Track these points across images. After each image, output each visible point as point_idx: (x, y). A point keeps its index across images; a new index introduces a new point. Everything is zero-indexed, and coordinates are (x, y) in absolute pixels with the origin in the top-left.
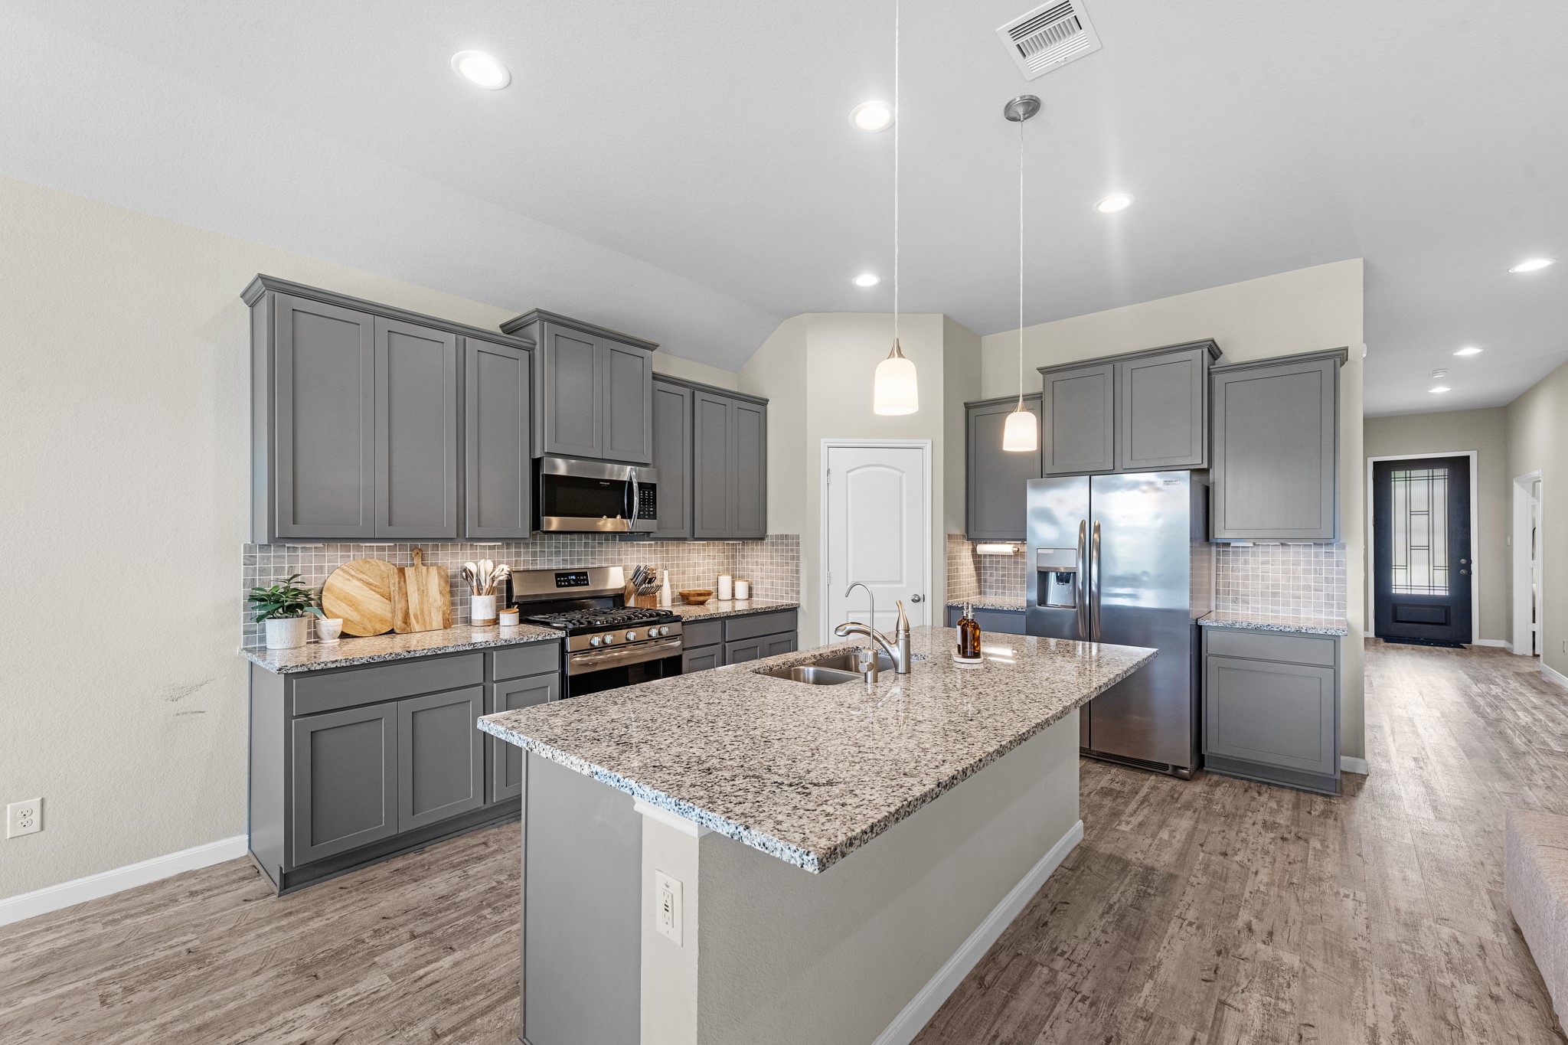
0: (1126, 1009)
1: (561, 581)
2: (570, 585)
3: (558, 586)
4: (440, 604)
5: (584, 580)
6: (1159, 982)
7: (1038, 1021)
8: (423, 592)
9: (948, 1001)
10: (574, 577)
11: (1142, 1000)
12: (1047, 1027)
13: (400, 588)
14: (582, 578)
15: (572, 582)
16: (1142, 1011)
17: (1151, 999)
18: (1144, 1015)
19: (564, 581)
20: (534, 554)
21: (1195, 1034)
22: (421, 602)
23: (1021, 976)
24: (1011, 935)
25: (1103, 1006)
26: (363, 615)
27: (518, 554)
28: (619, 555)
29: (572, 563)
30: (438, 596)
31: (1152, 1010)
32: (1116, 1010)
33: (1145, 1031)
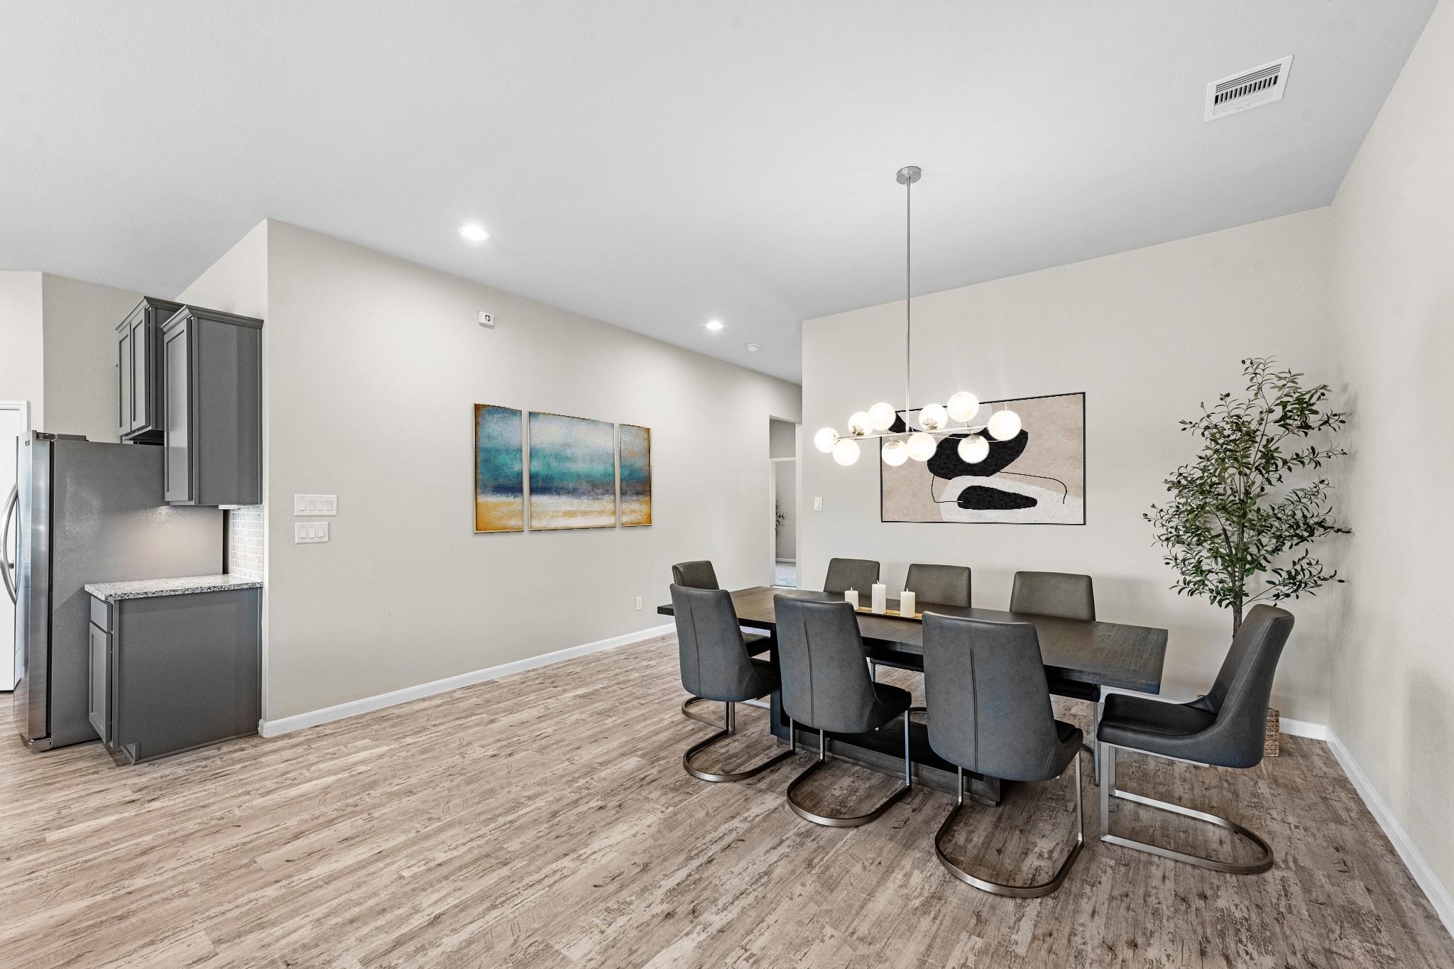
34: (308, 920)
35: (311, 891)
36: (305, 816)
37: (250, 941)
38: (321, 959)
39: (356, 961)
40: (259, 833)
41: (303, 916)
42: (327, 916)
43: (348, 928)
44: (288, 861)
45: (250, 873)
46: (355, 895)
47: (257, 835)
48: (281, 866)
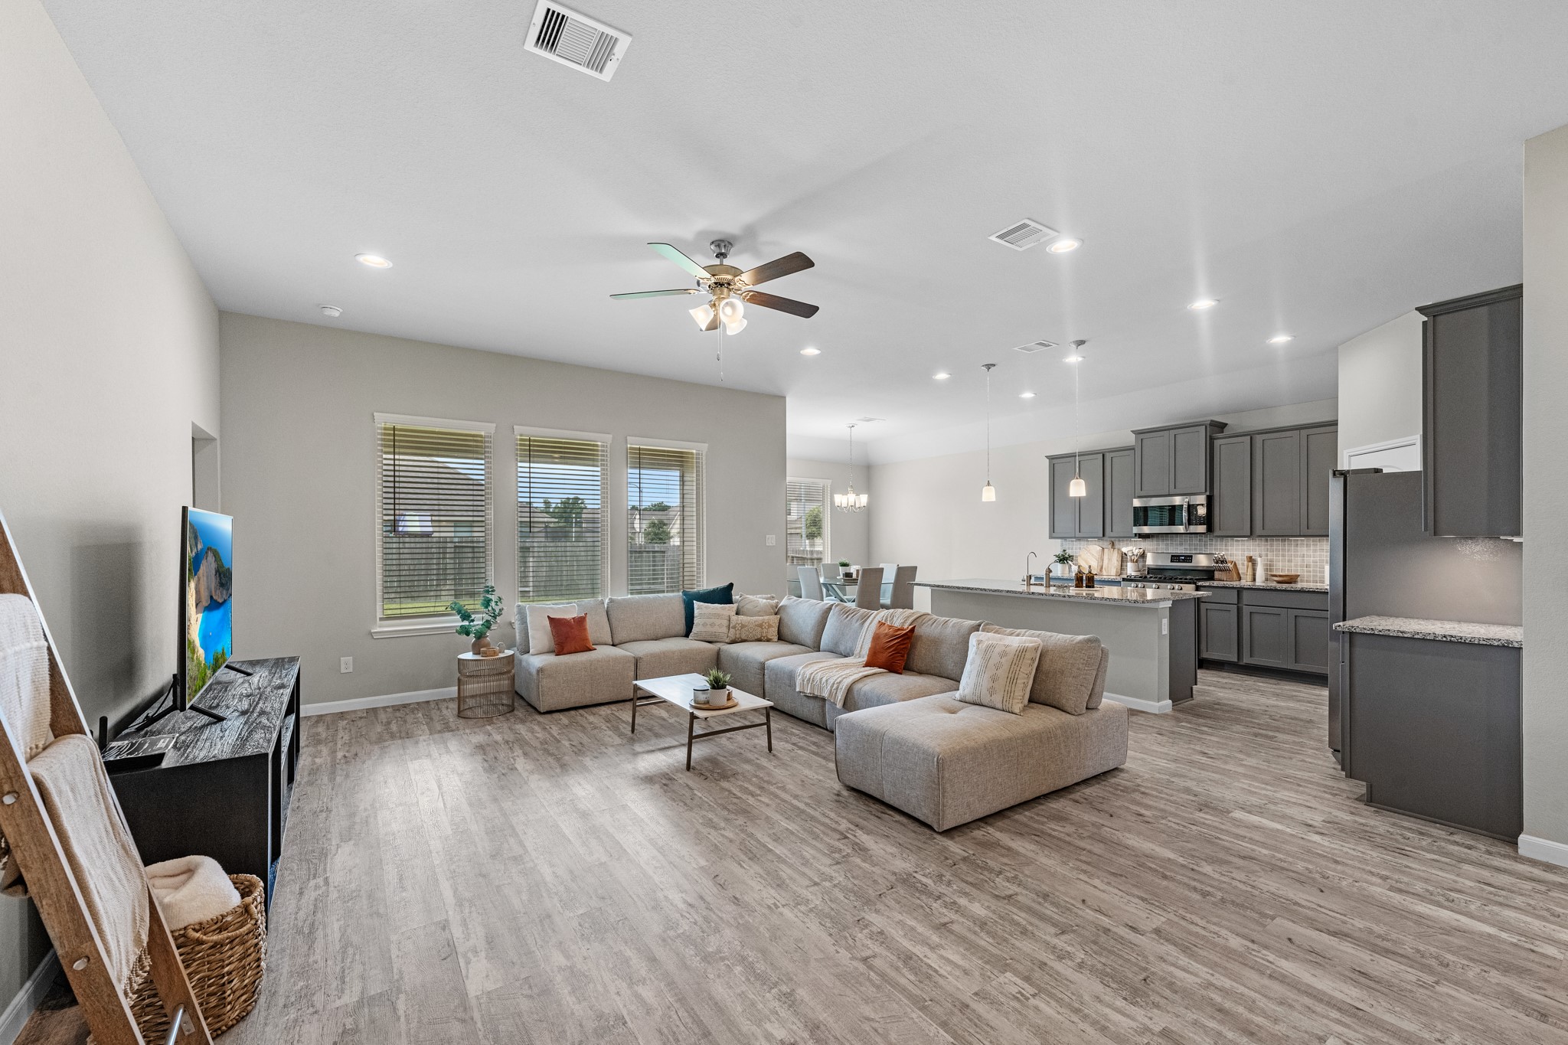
34: (1209, 977)
35: (1252, 968)
36: (1379, 929)
37: (1165, 948)
38: (1157, 999)
39: (1164, 1026)
40: (1320, 907)
41: (1211, 972)
42: (1221, 989)
43: (1209, 1009)
44: (1290, 939)
45: (1258, 923)
46: (1262, 1002)
47: (1315, 907)
48: (1279, 937)
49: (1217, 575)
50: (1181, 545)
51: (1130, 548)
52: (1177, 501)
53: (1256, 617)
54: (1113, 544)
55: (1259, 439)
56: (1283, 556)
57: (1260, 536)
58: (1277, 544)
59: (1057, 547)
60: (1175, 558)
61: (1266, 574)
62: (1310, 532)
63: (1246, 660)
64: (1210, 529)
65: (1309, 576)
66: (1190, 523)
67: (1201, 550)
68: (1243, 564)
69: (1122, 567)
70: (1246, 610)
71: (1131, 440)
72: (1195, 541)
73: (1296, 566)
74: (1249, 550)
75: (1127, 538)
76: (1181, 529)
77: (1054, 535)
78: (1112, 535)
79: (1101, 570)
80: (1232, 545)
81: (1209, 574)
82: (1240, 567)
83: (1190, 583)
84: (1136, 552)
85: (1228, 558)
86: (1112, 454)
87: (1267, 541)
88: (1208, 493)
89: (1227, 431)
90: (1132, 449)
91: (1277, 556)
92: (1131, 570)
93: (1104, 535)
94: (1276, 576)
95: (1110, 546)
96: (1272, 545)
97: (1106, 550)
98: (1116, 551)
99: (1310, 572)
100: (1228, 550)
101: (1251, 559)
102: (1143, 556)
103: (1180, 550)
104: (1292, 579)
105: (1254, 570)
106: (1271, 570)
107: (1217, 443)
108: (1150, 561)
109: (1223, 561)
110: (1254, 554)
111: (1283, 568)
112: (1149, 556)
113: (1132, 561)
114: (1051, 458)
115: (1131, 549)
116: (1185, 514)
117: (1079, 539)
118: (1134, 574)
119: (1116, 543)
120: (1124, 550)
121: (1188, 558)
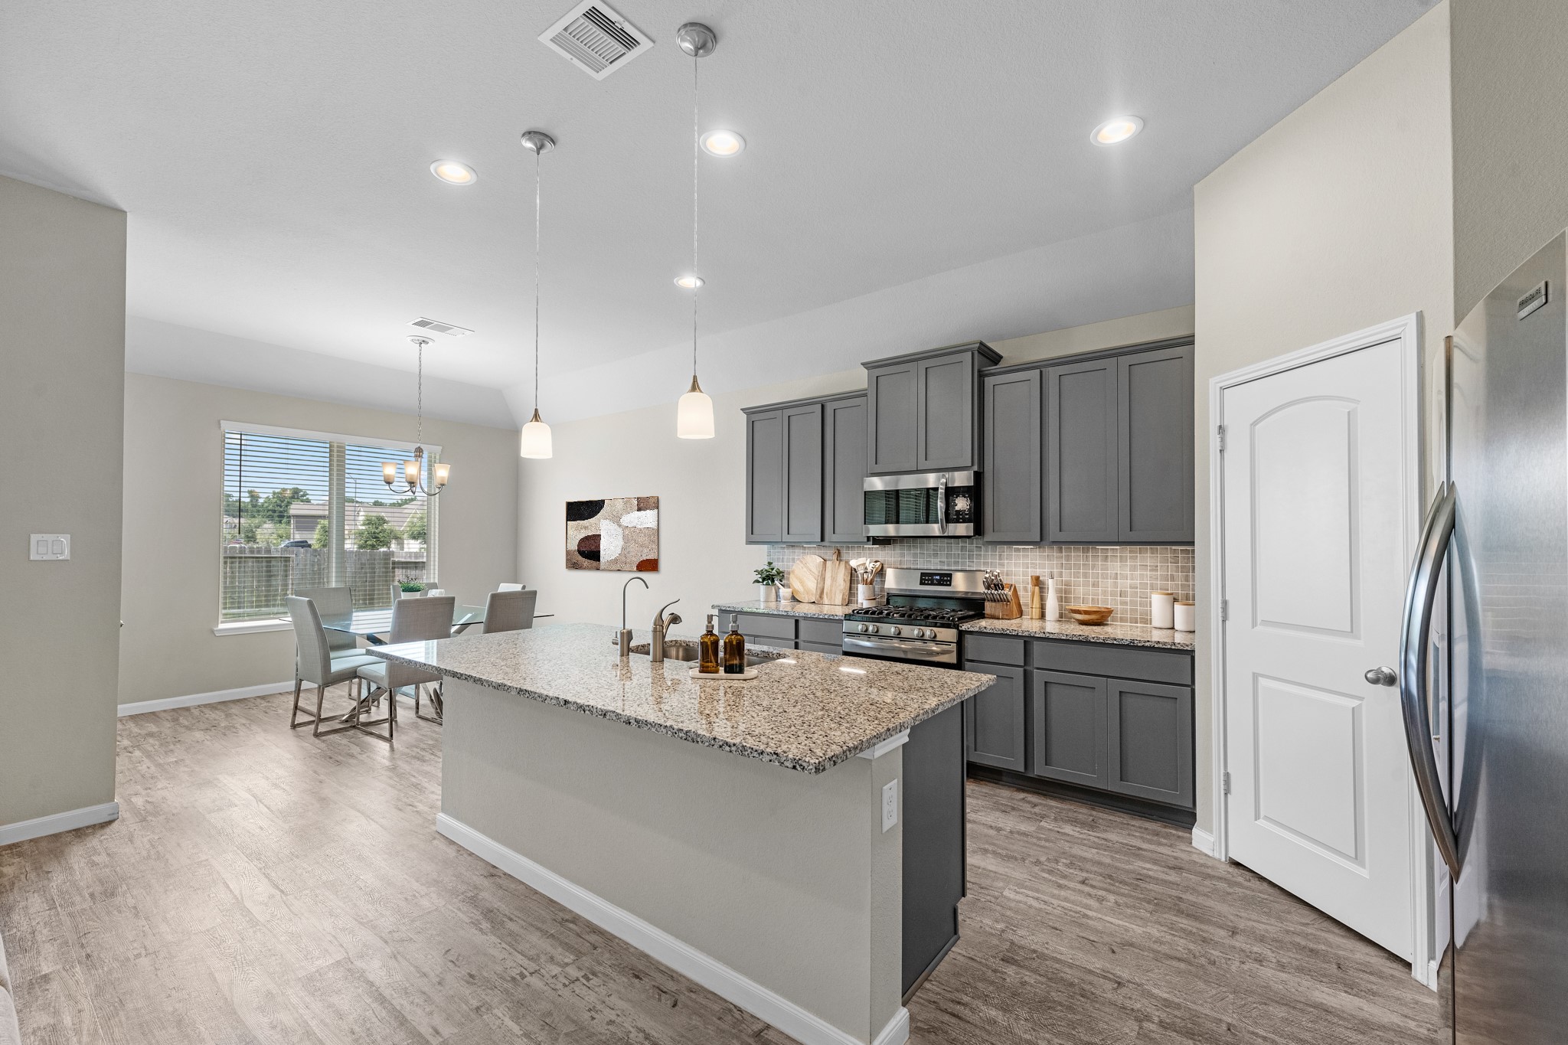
0: (496, 1000)
1: (925, 580)
2: (932, 584)
3: (921, 584)
4: (842, 587)
5: (947, 581)
6: (516, 1039)
7: (514, 943)
8: (834, 579)
9: (555, 902)
10: (938, 577)
11: (501, 1015)
12: (504, 945)
13: (822, 575)
14: (946, 578)
15: (935, 582)
16: (488, 1010)
17: (498, 1022)
18: (483, 1009)
19: (928, 580)
20: (915, 555)
21: (441, 1036)
22: (831, 586)
23: (566, 944)
24: (627, 949)
25: (509, 986)
26: (805, 590)
27: (903, 555)
28: (1000, 559)
29: (948, 565)
30: (842, 583)
31: (485, 1017)
32: (499, 992)
33: (466, 1003)
49: (989, 608)
50: (936, 555)
51: (861, 560)
52: (931, 480)
53: (1054, 691)
54: (839, 554)
55: (1053, 373)
56: (1085, 575)
57: (1054, 543)
58: (1076, 556)
59: (759, 557)
60: (926, 578)
61: (1061, 607)
62: (1133, 536)
63: (1039, 770)
64: (979, 531)
65: (1125, 611)
66: (948, 519)
67: (964, 564)
68: (1025, 589)
69: (852, 593)
70: (1038, 679)
71: (860, 379)
72: (956, 547)
73: (1105, 593)
74: (1034, 566)
75: (855, 545)
76: (935, 529)
77: (754, 538)
78: (835, 538)
79: (821, 597)
80: (1009, 558)
81: (974, 606)
82: (1021, 593)
83: (948, 626)
84: (870, 566)
85: (1005, 580)
86: (836, 405)
87: (1060, 550)
88: (976, 468)
89: (1002, 364)
90: (862, 394)
91: (1076, 575)
92: (863, 600)
93: (823, 539)
94: (1078, 612)
95: (835, 557)
96: (1068, 558)
97: (829, 563)
98: (843, 564)
99: (1126, 603)
100: (1002, 565)
101: (1037, 581)
102: (881, 573)
103: (934, 565)
104: (1100, 618)
105: (1042, 599)
106: (1067, 600)
107: (989, 382)
108: (891, 582)
109: (999, 586)
110: (1043, 572)
111: (1087, 598)
112: (890, 573)
113: (865, 582)
114: (750, 412)
115: (863, 561)
116: (941, 504)
117: (792, 545)
118: (866, 605)
119: (844, 552)
120: (853, 563)
121: (946, 579)
